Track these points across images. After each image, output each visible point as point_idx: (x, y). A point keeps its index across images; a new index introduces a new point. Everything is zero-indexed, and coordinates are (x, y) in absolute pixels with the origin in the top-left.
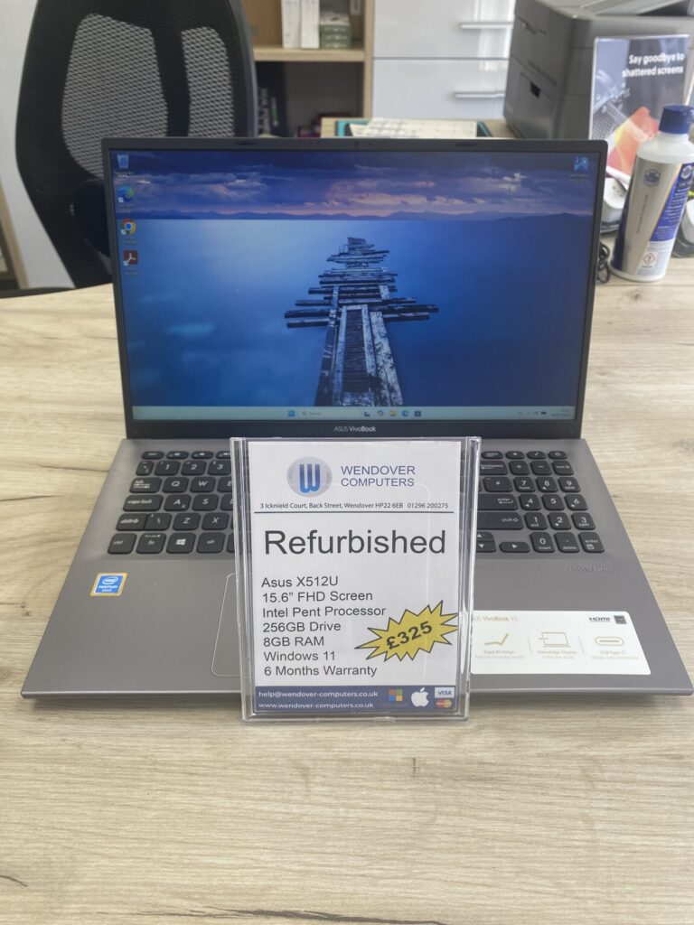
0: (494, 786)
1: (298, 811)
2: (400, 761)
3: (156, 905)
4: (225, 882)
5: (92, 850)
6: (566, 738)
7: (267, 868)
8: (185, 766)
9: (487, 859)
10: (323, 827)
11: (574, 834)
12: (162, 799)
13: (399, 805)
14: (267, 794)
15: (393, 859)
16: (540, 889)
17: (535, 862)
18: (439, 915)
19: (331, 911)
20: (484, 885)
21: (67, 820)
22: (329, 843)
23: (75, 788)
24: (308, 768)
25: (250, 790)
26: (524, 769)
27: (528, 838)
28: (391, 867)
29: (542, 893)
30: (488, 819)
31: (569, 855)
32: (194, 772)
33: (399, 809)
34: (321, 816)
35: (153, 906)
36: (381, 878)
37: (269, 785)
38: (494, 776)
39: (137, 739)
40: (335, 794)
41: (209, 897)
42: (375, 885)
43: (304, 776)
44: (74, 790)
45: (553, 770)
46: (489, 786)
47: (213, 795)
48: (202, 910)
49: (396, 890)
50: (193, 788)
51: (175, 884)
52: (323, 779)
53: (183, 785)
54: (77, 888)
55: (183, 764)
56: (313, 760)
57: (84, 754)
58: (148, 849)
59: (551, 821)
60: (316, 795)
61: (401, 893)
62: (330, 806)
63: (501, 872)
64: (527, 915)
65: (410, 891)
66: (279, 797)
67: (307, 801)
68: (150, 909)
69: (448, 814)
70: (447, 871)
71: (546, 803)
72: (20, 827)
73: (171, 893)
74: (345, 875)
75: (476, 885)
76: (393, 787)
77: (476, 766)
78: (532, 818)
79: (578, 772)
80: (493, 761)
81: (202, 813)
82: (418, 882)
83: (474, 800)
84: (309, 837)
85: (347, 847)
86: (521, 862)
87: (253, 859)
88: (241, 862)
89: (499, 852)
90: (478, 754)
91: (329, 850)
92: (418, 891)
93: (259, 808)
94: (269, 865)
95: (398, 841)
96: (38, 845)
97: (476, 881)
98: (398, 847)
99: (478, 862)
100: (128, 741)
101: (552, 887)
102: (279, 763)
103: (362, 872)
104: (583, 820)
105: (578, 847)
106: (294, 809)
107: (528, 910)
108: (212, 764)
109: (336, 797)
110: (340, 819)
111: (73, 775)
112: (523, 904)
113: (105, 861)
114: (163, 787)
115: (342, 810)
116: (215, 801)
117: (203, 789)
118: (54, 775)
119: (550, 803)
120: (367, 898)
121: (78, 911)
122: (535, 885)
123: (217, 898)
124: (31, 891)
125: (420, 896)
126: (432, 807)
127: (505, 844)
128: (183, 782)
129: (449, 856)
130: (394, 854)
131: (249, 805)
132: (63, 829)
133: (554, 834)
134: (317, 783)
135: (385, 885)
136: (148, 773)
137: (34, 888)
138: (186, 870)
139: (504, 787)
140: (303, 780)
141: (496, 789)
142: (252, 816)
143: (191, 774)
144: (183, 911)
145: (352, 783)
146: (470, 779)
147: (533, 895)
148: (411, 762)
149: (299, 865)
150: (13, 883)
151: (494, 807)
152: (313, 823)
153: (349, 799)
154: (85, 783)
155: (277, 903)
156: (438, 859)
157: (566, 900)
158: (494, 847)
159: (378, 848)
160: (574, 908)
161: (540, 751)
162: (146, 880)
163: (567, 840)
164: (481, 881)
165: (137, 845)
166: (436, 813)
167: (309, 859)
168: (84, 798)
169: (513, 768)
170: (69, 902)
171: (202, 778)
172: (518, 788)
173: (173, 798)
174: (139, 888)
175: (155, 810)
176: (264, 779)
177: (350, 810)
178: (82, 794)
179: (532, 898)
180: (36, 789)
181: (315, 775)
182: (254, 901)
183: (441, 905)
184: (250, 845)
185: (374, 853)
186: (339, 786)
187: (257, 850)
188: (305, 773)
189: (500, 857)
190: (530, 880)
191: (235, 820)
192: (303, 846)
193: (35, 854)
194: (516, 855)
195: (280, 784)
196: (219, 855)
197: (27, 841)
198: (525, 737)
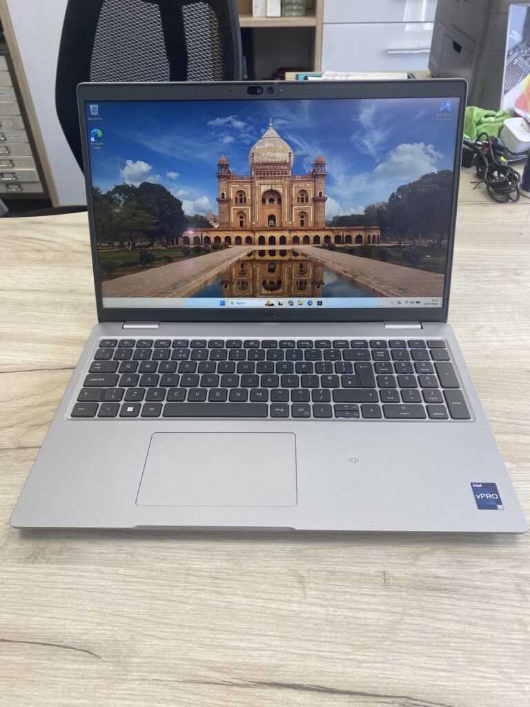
0: (448, 595)
1: (298, 609)
2: (373, 573)
3: (196, 676)
4: (247, 660)
5: (148, 633)
6: (501, 560)
7: (277, 651)
8: (212, 572)
9: (445, 651)
10: (317, 621)
11: (511, 634)
12: (196, 596)
13: (374, 607)
14: (274, 595)
15: (371, 648)
16: (487, 675)
17: (482, 654)
18: (410, 692)
19: (328, 685)
20: (443, 670)
21: (127, 609)
22: (323, 634)
23: (131, 586)
24: (303, 577)
25: (261, 592)
26: (469, 583)
27: (476, 636)
28: (372, 654)
29: (489, 678)
30: (444, 620)
31: (509, 650)
32: (218, 577)
33: (374, 610)
34: (316, 613)
35: (194, 676)
36: (364, 662)
37: (275, 588)
38: (447, 587)
39: (173, 551)
40: (325, 597)
41: (235, 671)
42: (360, 667)
43: (301, 582)
44: (130, 588)
45: (494, 584)
46: (444, 595)
47: (234, 595)
48: (230, 680)
49: (376, 671)
50: (216, 589)
51: (209, 660)
52: (315, 586)
53: (211, 587)
54: (137, 660)
55: (209, 570)
56: (307, 571)
57: (136, 560)
58: (187, 633)
59: (493, 624)
60: (311, 597)
61: (380, 674)
62: (322, 606)
63: (457, 661)
64: (479, 695)
65: (386, 672)
66: (283, 598)
67: (304, 601)
68: (191, 678)
69: (412, 616)
70: (414, 659)
71: (489, 610)
72: (92, 614)
73: (207, 667)
74: (337, 659)
75: (437, 670)
76: (368, 593)
77: (433, 579)
78: (478, 621)
79: (513, 587)
80: (445, 576)
81: (226, 608)
82: (392, 666)
83: (433, 606)
84: (308, 628)
85: (336, 637)
86: (471, 655)
87: (266, 644)
88: (257, 646)
89: (454, 646)
90: (434, 571)
91: (323, 639)
92: (392, 673)
93: (269, 606)
94: (279, 649)
95: (376, 634)
96: (107, 627)
97: (438, 667)
98: (376, 639)
99: (439, 653)
100: (168, 552)
101: (496, 674)
102: (282, 572)
103: (349, 657)
104: (519, 624)
105: (515, 644)
106: (295, 607)
107: (478, 691)
108: (231, 572)
109: (327, 599)
110: (331, 616)
111: (130, 576)
112: (475, 686)
113: (156, 642)
114: (196, 587)
115: (331, 609)
116: (235, 599)
117: (225, 590)
118: (115, 576)
119: (492, 610)
120: (354, 677)
121: (139, 678)
122: (483, 672)
123: (241, 672)
124: (105, 662)
125: (394, 677)
126: (399, 610)
127: (459, 640)
128: (210, 584)
129: (416, 648)
130: (373, 644)
131: (260, 603)
132: (124, 616)
133: (496, 634)
134: (311, 588)
135: (367, 668)
136: (184, 576)
137: (105, 659)
138: (217, 650)
139: (455, 596)
140: (299, 586)
141: (449, 597)
142: (263, 611)
143: (216, 578)
144: (217, 681)
145: (337, 589)
146: (428, 589)
147: (483, 680)
148: (382, 574)
149: (301, 650)
150: (89, 655)
151: (449, 612)
152: (311, 618)
153: (336, 601)
154: (138, 582)
155: (286, 677)
156: (407, 649)
157: (508, 685)
158: (450, 642)
159: (361, 639)
160: (515, 691)
161: (482, 569)
162: (188, 657)
163: (507, 638)
164: (441, 667)
165: (180, 630)
166: (403, 614)
167: (308, 645)
168: (138, 594)
169: (461, 582)
170: (132, 671)
171: (225, 582)
172: (466, 597)
173: (203, 596)
174: (182, 662)
175: (191, 604)
176: (271, 584)
177: (337, 610)
178: (138, 591)
179: (480, 681)
180: (102, 586)
181: (309, 582)
182: (268, 675)
183: (411, 685)
184: (263, 633)
185: (358, 643)
186: (327, 591)
187: (269, 637)
188: (301, 580)
189: (455, 650)
190: (479, 669)
191: (251, 614)
192: (303, 636)
193: (104, 634)
194: (468, 649)
195: (283, 588)
196: (241, 640)
197: (98, 624)
198: (470, 558)
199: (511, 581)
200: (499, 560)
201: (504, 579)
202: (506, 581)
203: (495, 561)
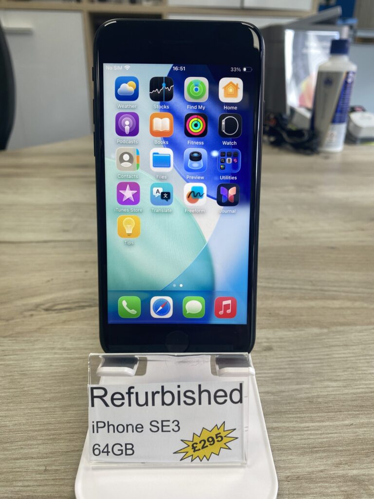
199: (337, 490)
200: (314, 455)
201: (326, 488)
202: (329, 491)
203: (307, 458)
